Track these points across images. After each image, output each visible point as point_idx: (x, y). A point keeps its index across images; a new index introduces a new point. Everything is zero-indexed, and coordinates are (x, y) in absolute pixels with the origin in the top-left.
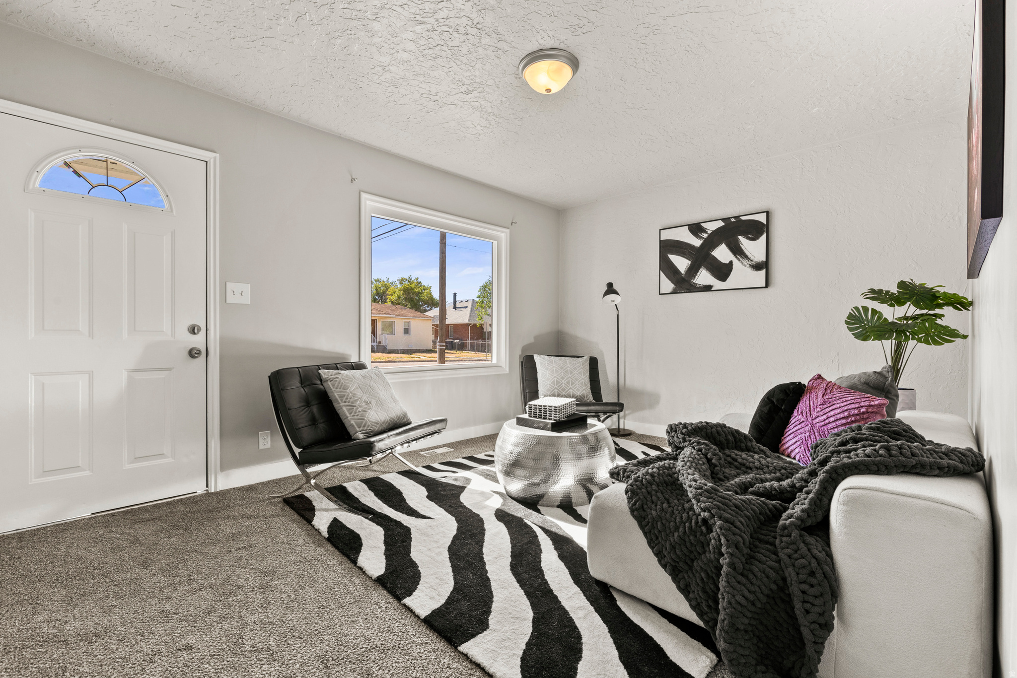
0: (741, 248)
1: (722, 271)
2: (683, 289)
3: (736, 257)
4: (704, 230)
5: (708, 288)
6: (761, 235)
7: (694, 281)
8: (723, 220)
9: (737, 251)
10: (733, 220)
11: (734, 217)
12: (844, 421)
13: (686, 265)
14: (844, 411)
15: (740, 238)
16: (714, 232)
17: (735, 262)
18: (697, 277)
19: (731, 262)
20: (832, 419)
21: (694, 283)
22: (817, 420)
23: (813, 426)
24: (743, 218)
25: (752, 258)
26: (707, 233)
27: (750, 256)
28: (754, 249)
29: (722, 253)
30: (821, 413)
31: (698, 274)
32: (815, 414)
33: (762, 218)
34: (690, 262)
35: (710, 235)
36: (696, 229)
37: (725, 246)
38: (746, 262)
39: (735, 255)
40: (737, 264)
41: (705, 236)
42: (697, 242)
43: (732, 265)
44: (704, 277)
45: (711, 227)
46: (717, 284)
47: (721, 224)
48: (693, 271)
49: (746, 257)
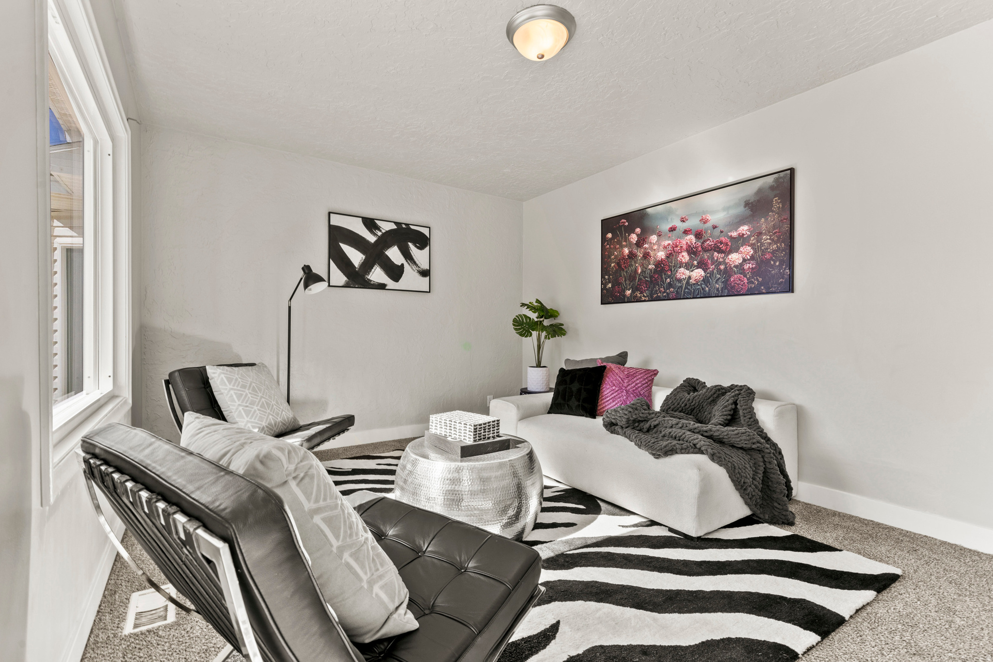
0: (410, 253)
1: (395, 272)
2: (357, 284)
3: (407, 261)
4: (378, 228)
5: (382, 287)
6: (426, 246)
7: (369, 278)
8: (395, 223)
9: (408, 256)
10: (404, 226)
11: (405, 224)
12: (646, 385)
13: (360, 259)
14: (645, 379)
15: (409, 244)
16: (387, 232)
17: (406, 265)
18: (371, 273)
19: (402, 265)
20: (639, 385)
21: (368, 279)
22: (629, 387)
23: (627, 392)
24: (412, 227)
25: (419, 265)
26: (381, 231)
27: (417, 262)
28: (420, 256)
29: (394, 254)
30: (630, 383)
31: (373, 270)
32: (626, 385)
33: (425, 231)
34: (364, 257)
35: (383, 234)
36: (370, 224)
37: (397, 249)
38: (414, 267)
39: (406, 259)
40: (407, 267)
41: (379, 234)
42: (372, 239)
43: (404, 268)
44: (377, 275)
45: (386, 227)
46: (391, 284)
47: (394, 227)
48: (367, 266)
49: (415, 263)
